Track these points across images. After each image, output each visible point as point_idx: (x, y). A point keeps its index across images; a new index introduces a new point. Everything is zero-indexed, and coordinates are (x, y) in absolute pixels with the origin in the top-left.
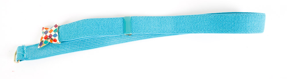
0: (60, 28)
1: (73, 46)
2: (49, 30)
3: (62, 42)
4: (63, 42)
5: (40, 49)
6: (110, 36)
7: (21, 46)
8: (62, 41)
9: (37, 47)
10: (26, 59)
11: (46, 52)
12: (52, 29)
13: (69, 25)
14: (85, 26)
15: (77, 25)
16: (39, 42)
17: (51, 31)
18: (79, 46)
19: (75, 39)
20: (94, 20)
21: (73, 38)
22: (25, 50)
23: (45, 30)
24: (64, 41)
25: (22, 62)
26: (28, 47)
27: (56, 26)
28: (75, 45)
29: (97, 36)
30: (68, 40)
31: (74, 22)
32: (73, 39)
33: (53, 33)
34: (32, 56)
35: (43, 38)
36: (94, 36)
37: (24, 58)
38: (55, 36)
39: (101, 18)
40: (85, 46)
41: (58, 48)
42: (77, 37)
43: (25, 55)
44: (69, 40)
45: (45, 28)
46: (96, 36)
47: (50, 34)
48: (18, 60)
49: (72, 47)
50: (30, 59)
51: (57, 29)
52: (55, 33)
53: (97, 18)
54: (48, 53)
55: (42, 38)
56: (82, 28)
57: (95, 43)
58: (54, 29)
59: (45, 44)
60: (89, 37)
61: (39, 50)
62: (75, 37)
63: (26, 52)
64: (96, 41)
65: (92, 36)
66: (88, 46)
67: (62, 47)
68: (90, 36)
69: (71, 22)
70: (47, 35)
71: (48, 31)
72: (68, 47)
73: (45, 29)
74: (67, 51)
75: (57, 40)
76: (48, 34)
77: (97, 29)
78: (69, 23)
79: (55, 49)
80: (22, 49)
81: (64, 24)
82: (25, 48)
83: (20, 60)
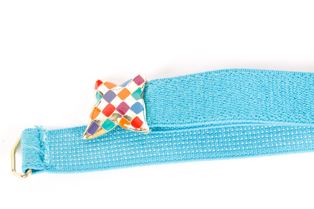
0: (150, 86)
1: (186, 145)
2: (117, 90)
3: (153, 129)
4: (157, 129)
5: (87, 142)
6: (297, 124)
7: (33, 127)
8: (156, 126)
9: (80, 136)
10: (50, 168)
11: (106, 154)
12: (127, 87)
13: (177, 80)
14: (228, 90)
15: (202, 83)
16: (88, 122)
17: (124, 94)
18: (202, 144)
19: (195, 124)
20: (254, 74)
21: (189, 121)
22: (44, 140)
23: (103, 89)
24: (161, 126)
25: (36, 175)
26: (51, 133)
27: (138, 80)
28: (189, 140)
29: (261, 122)
30: (174, 126)
31: (192, 73)
32: (190, 125)
33: (130, 101)
34: (64, 162)
35: (101, 113)
36: (253, 121)
37: (42, 165)
38: (137, 108)
39: (275, 70)
40: (220, 147)
41: (143, 145)
42: (203, 119)
43: (46, 155)
44: (178, 126)
45: (104, 82)
46: (257, 121)
47: (121, 101)
48: (27, 171)
49: (181, 145)
50: (60, 171)
51: (142, 90)
52: (137, 99)
53: (262, 69)
54: (111, 158)
55: (96, 111)
56: (219, 93)
57: (249, 140)
58: (133, 87)
59: (106, 131)
60: (236, 121)
61: (84, 144)
62: (198, 120)
63: (48, 149)
64: (253, 135)
65: (248, 121)
66: (227, 147)
67: (151, 144)
68: (240, 121)
69: (184, 74)
70: (112, 103)
71: (117, 92)
72: (168, 146)
73: (107, 84)
74: (166, 156)
75: (141, 123)
76: (116, 102)
77: (263, 103)
78: (177, 75)
79: (133, 146)
80: (37, 139)
81: (163, 78)
82: (45, 137)
83: (34, 171)
